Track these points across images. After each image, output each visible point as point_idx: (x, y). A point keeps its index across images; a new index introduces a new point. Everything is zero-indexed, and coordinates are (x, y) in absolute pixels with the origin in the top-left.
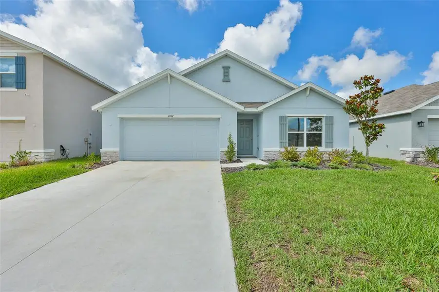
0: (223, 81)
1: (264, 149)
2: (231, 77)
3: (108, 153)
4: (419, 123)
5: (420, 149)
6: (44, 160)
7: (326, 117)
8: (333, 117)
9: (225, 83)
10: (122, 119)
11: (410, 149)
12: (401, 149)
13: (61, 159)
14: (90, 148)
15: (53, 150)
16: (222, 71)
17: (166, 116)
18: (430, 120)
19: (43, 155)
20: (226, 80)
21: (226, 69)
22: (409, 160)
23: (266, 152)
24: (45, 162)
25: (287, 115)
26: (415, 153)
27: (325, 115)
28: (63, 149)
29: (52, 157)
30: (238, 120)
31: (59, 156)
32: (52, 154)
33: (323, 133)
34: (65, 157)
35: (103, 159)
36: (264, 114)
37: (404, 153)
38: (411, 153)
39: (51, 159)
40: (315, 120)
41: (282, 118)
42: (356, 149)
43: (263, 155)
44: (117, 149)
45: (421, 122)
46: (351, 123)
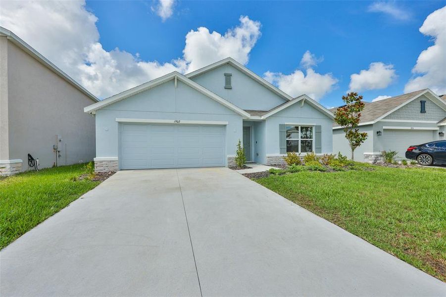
0: (225, 88)
1: (267, 155)
2: (233, 84)
3: (104, 163)
4: (378, 133)
5: (378, 153)
6: (9, 173)
7: (316, 126)
8: (320, 126)
9: (227, 90)
10: (120, 123)
11: (372, 153)
12: (365, 153)
13: (30, 172)
14: (59, 156)
15: (20, 161)
16: (224, 78)
17: (172, 121)
18: (385, 130)
19: (8, 167)
20: (228, 87)
21: (228, 77)
22: (371, 162)
23: (269, 157)
24: (11, 176)
25: (286, 123)
26: (375, 156)
27: (315, 124)
28: (31, 159)
29: (19, 169)
30: (243, 127)
31: (26, 167)
32: (20, 165)
33: (314, 139)
34: (33, 168)
35: (97, 169)
36: (267, 123)
37: (367, 156)
38: (373, 156)
39: (18, 172)
40: (305, 129)
41: (282, 126)
42: (341, 154)
43: (266, 161)
44: (115, 158)
45: (380, 132)
46: (334, 130)
